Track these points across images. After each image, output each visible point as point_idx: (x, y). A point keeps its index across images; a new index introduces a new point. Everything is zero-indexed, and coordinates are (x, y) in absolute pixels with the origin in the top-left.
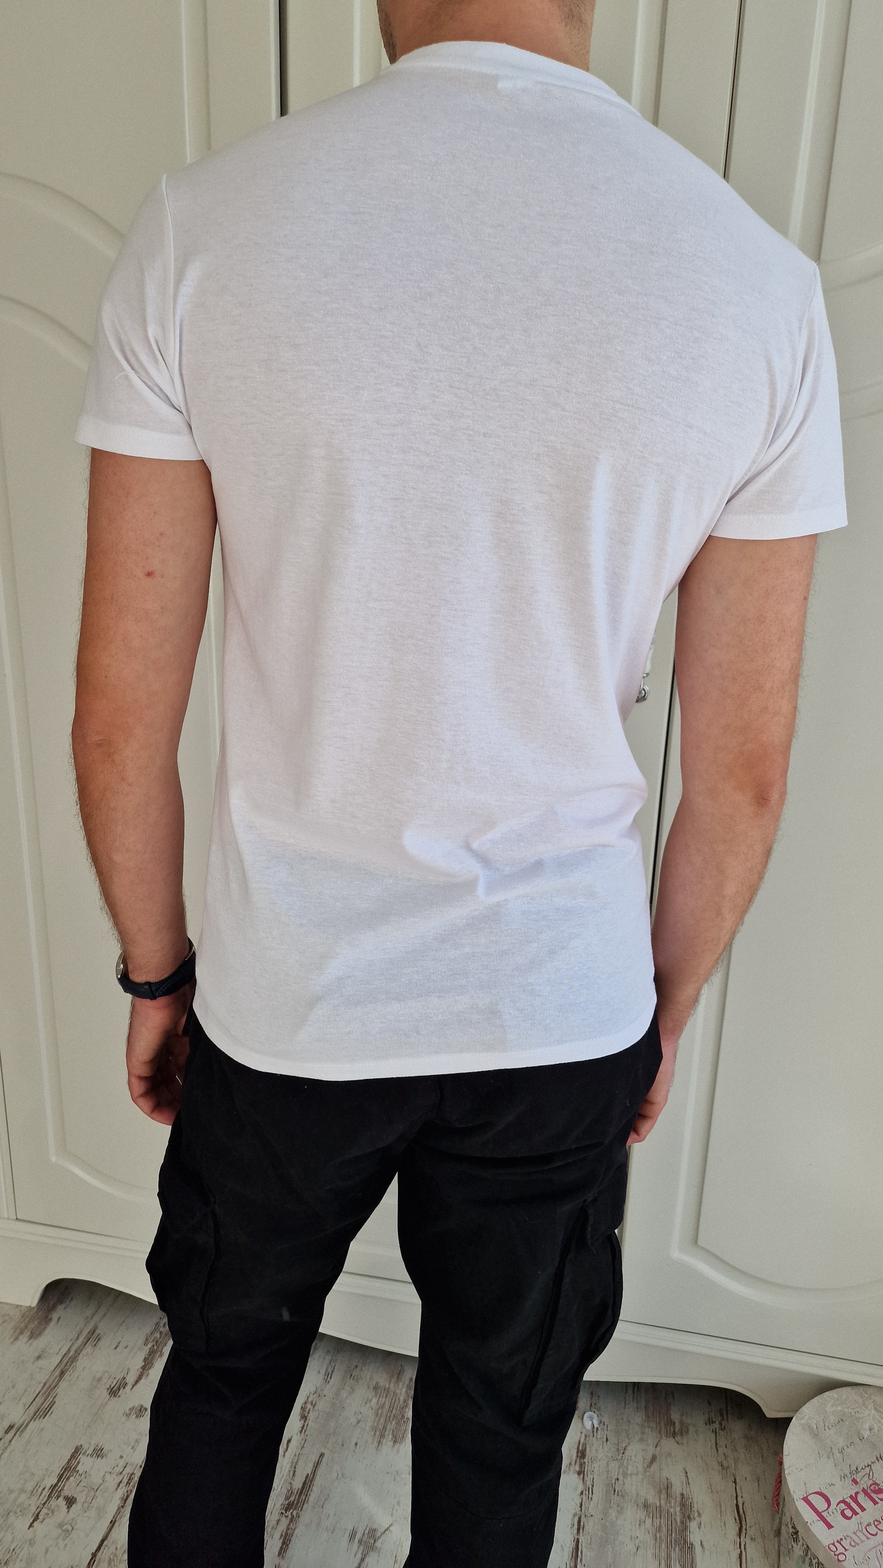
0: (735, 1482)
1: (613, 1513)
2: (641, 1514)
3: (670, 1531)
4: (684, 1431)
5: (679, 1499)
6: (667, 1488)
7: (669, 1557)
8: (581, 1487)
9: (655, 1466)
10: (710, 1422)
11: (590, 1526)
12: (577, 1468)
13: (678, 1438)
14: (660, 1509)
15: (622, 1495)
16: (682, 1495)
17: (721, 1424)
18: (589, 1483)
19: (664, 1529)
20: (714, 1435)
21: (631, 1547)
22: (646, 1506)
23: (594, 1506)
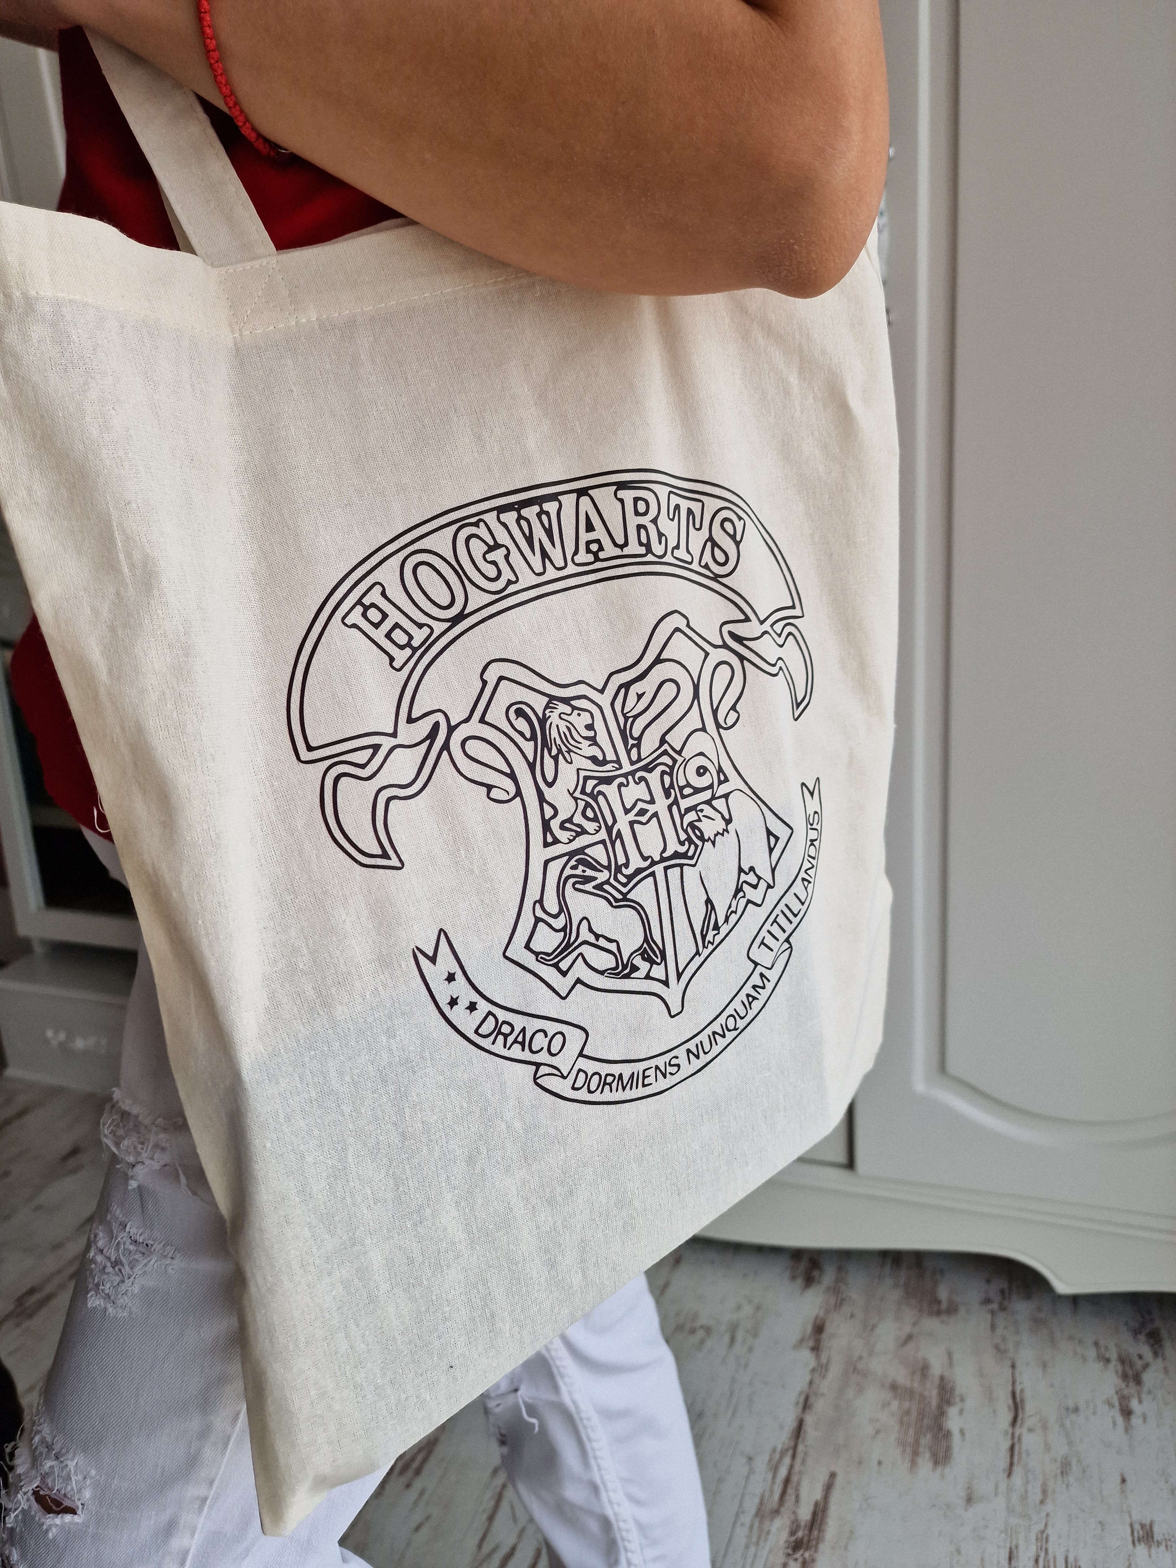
0: (1013, 1366)
1: (850, 1393)
2: (887, 1395)
3: (922, 1415)
4: (952, 1310)
5: (937, 1381)
6: (924, 1370)
7: (917, 1442)
8: (812, 1363)
9: (910, 1346)
10: (987, 1301)
11: (820, 1405)
12: (811, 1343)
13: (944, 1317)
14: (910, 1393)
15: (865, 1374)
16: (942, 1378)
17: (1001, 1304)
18: (824, 1360)
19: (914, 1413)
20: (989, 1316)
21: (870, 1430)
22: (894, 1387)
23: (827, 1385)
